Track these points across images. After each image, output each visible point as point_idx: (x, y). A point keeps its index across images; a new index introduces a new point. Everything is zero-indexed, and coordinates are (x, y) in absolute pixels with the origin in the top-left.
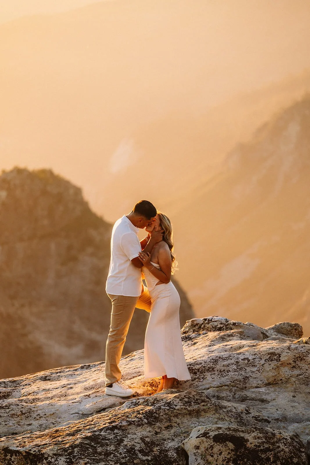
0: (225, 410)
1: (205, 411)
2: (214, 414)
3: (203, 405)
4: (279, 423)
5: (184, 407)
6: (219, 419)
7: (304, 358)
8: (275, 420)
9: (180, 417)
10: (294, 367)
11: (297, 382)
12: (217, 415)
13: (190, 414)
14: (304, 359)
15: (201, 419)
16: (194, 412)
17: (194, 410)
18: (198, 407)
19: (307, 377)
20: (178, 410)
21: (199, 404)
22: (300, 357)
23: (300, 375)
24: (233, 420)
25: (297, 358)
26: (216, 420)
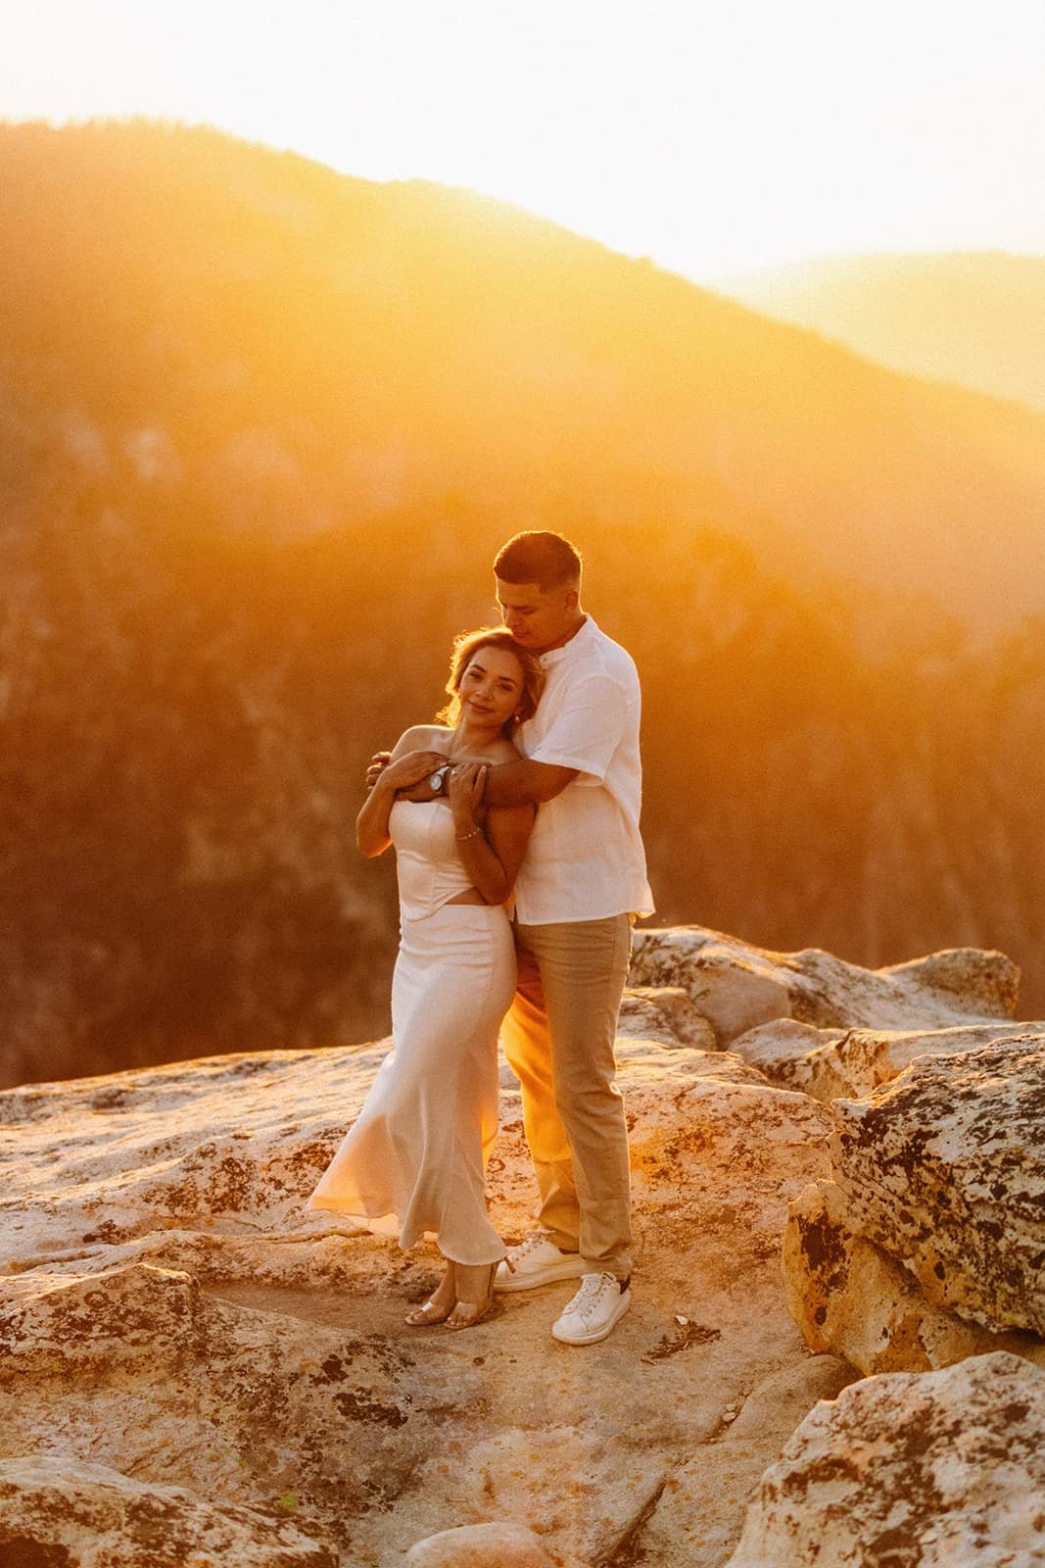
0: (219, 1365)
1: (131, 1367)
2: (161, 1382)
3: (136, 1343)
4: (446, 1424)
5: (53, 1345)
6: (169, 1405)
7: (715, 1139)
8: (432, 1412)
9: (20, 1385)
10: (664, 1173)
11: (651, 1236)
12: (172, 1387)
13: (67, 1376)
14: (713, 1146)
15: (101, 1403)
16: (88, 1367)
17: (87, 1359)
18: (111, 1347)
19: (694, 1217)
20: (22, 1356)
21: (121, 1334)
22: (698, 1136)
23: (672, 1208)
24: (229, 1411)
25: (688, 1137)
26: (154, 1409)
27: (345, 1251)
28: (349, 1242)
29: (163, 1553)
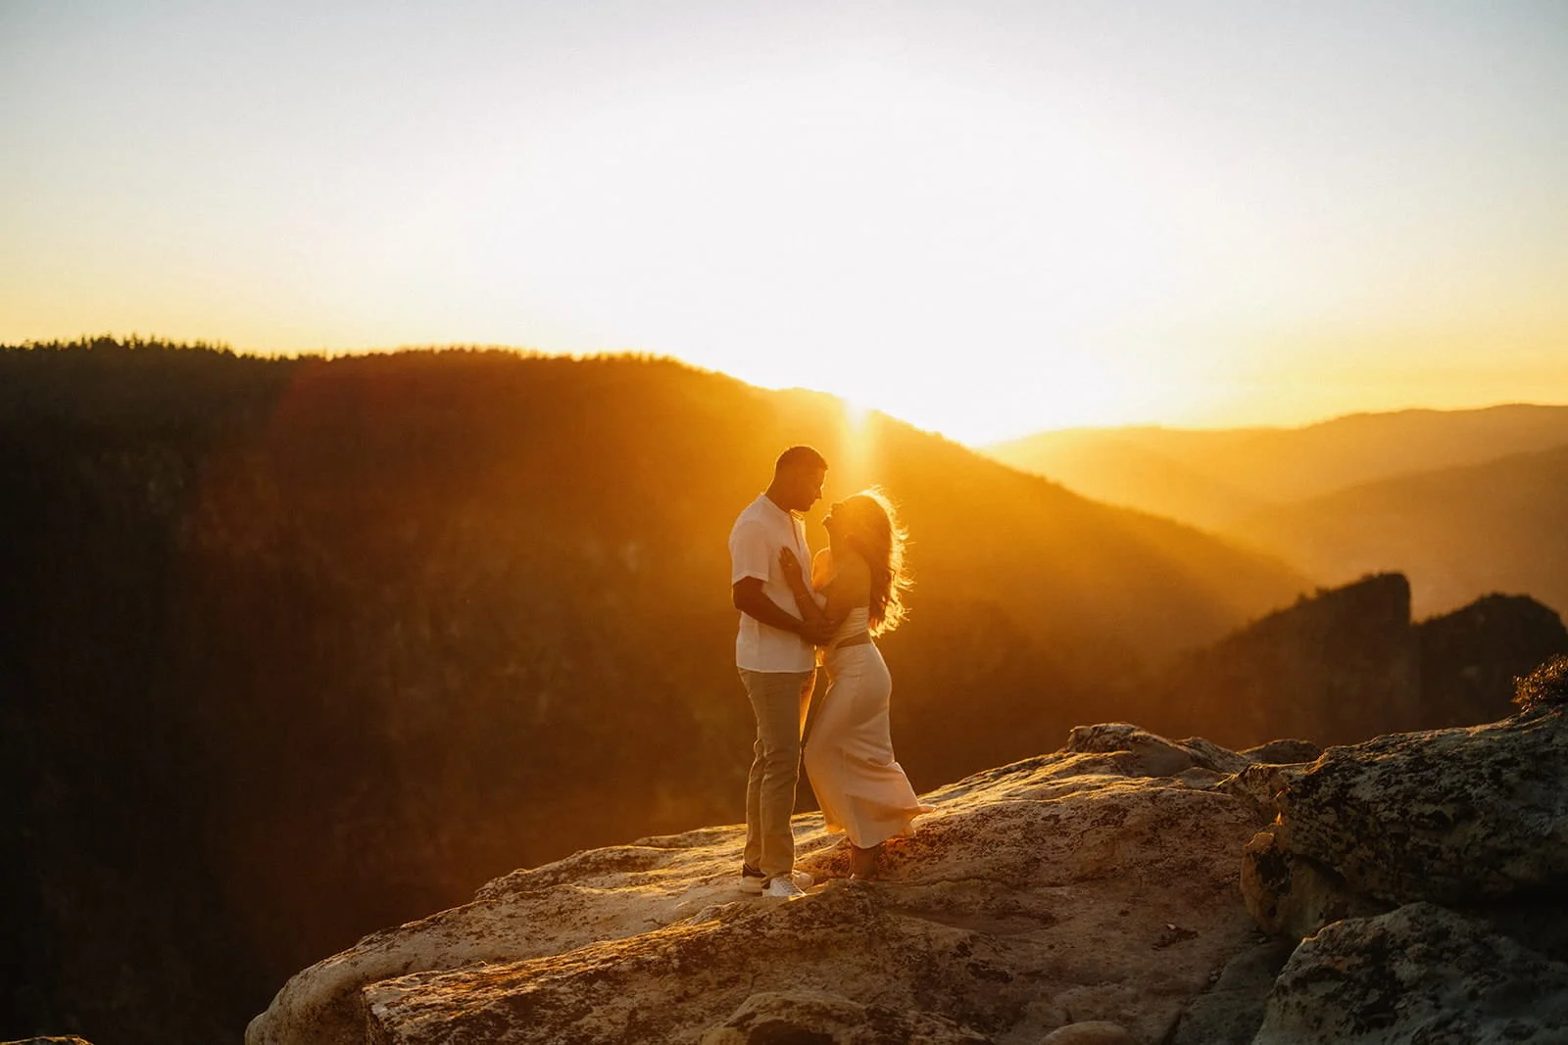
0: (895, 945)
1: (840, 945)
2: (861, 954)
3: (842, 931)
4: (1037, 982)
5: (792, 932)
6: (867, 967)
7: (1180, 821)
8: (1028, 974)
9: (772, 956)
10: (1149, 842)
11: (1144, 879)
12: (868, 958)
13: (800, 951)
14: (1179, 825)
15: (823, 967)
16: (814, 945)
17: (812, 940)
18: (827, 934)
19: (1171, 866)
20: (772, 938)
21: (833, 926)
22: (1169, 819)
23: (1157, 861)
24: (904, 972)
25: (1163, 820)
26: (857, 970)
27: (952, 889)
28: (954, 884)
29: (894, 1036)
